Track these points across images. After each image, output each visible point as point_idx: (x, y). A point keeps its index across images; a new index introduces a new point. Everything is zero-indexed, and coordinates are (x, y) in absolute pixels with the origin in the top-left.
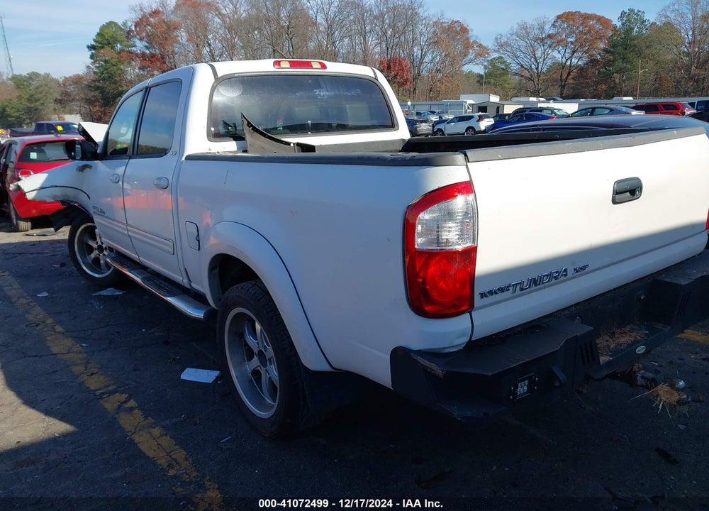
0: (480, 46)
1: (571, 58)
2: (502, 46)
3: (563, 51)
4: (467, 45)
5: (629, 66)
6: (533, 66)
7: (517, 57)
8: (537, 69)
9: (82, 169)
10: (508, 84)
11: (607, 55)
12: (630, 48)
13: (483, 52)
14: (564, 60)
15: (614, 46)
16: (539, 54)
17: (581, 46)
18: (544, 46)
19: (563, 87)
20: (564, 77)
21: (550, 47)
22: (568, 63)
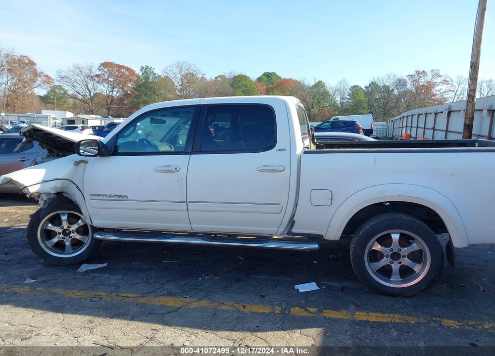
0: (46, 76)
1: (112, 91)
2: (63, 78)
3: (106, 86)
4: (36, 74)
5: (150, 100)
6: (87, 94)
7: (75, 87)
8: (90, 96)
9: (77, 164)
10: (68, 104)
11: (136, 92)
12: (149, 88)
13: (48, 80)
14: (108, 92)
15: (140, 86)
16: (90, 86)
17: (118, 84)
18: (93, 81)
19: (109, 109)
20: (109, 102)
21: (98, 82)
22: (111, 94)
